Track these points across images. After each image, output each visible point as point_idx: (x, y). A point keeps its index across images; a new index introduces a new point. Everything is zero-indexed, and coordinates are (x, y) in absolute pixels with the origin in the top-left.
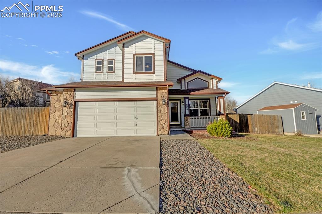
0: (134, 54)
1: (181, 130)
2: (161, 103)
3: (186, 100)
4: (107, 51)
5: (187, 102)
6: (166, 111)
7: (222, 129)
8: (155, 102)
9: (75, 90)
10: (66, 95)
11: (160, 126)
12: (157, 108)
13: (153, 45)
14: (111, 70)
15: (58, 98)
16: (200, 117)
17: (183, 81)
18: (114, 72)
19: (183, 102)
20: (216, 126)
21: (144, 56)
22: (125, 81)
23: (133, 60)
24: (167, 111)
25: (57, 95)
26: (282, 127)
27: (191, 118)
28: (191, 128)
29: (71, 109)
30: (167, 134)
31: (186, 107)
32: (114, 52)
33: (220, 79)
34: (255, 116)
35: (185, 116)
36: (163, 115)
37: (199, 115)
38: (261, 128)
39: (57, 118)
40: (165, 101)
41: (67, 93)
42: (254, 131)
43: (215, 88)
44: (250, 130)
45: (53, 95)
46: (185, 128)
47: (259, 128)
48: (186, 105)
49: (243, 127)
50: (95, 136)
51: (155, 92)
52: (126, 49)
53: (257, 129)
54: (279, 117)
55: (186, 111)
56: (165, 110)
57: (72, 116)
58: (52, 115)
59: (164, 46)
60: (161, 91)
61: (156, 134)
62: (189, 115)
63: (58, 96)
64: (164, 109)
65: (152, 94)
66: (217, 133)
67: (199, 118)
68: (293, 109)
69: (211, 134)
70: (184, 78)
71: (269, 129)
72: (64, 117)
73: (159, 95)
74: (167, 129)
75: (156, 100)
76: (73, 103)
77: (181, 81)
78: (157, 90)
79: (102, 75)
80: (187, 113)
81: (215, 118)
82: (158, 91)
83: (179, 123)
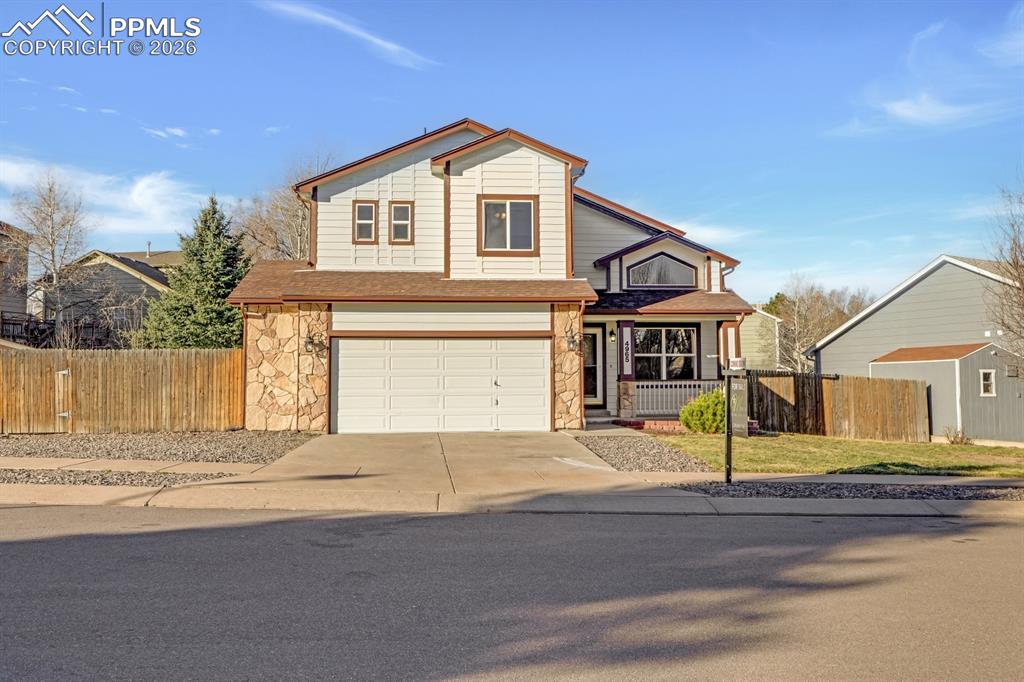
0: (478, 195)
1: (608, 422)
2: (564, 345)
3: (625, 329)
4: (390, 175)
5: (627, 337)
6: (575, 369)
7: (715, 414)
8: (548, 343)
9: (330, 306)
10: (306, 320)
11: (559, 406)
12: (553, 358)
13: (534, 168)
14: (402, 238)
15: (268, 324)
16: (664, 383)
17: (614, 265)
18: (412, 243)
19: (612, 333)
20: (701, 407)
21: (508, 203)
22: (453, 276)
23: (475, 212)
24: (578, 367)
25: (265, 316)
26: (927, 420)
27: (638, 387)
28: (638, 416)
29: (322, 360)
30: (578, 426)
31: (625, 351)
32: (410, 181)
33: (732, 263)
34: (845, 380)
35: (619, 380)
36: (567, 377)
37: (664, 377)
38: (861, 420)
39: (267, 381)
40: (574, 342)
41: (308, 313)
42: (838, 430)
43: (716, 289)
44: (828, 428)
45: (254, 317)
46: (618, 416)
47: (856, 422)
48: (625, 346)
49: (805, 419)
50: (386, 430)
51: (547, 316)
52: (454, 180)
53: (849, 425)
54: (920, 386)
55: (625, 363)
56: (573, 363)
57: (325, 378)
58: (251, 374)
59: (566, 173)
60: (565, 314)
61: (547, 428)
62: (634, 376)
63: (268, 319)
64: (571, 362)
65: (540, 320)
66: (703, 424)
67: (662, 387)
68: (957, 361)
69: (690, 428)
70: (619, 255)
71: (884, 423)
72: (305, 379)
73: (557, 323)
74: (578, 415)
75: (551, 337)
76: (326, 343)
77: (609, 264)
78: (552, 309)
79: (375, 252)
80: (628, 370)
81: (709, 385)
82: (556, 314)
83: (598, 400)
